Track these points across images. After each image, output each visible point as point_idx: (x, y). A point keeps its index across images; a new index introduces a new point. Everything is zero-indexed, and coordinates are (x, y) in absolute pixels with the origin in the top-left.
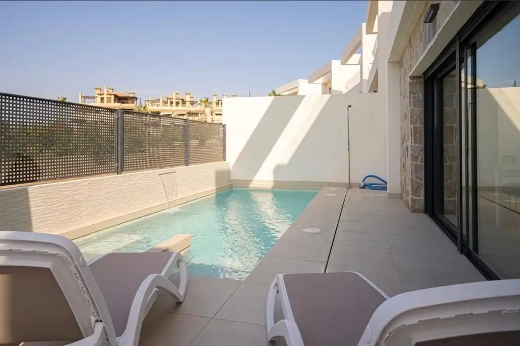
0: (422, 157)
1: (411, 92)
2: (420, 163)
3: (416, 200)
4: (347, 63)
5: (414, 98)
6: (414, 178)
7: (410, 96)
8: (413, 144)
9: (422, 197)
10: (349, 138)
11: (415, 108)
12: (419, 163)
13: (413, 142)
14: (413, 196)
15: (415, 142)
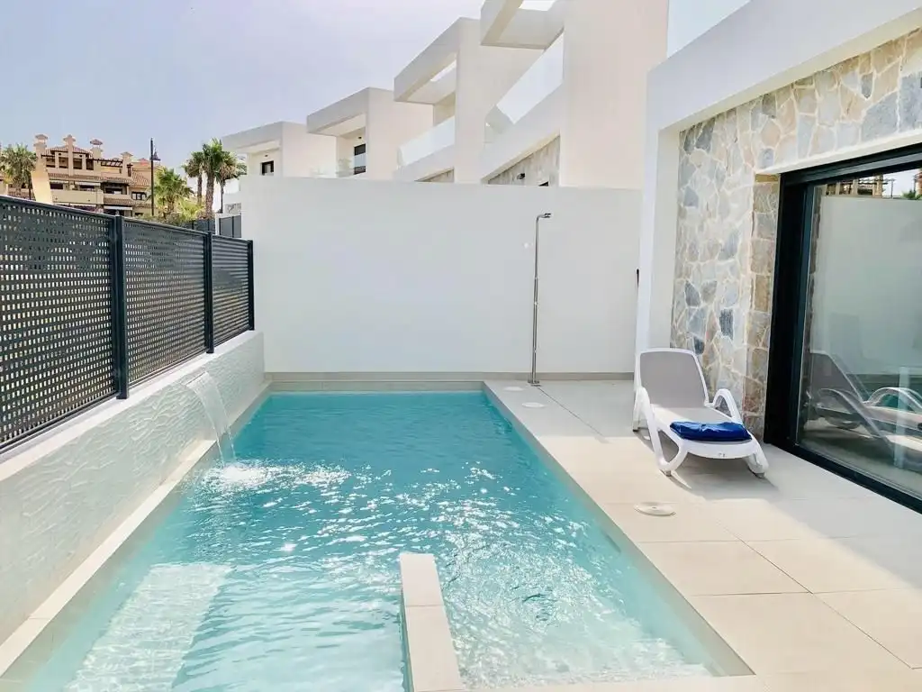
0: (766, 336)
1: (755, 207)
2: (763, 348)
3: (750, 418)
4: (410, 99)
5: (760, 219)
6: (750, 377)
7: (753, 214)
8: (753, 311)
9: (761, 414)
10: (536, 281)
11: (762, 240)
12: (761, 347)
13: (754, 306)
14: (747, 412)
15: (758, 307)
